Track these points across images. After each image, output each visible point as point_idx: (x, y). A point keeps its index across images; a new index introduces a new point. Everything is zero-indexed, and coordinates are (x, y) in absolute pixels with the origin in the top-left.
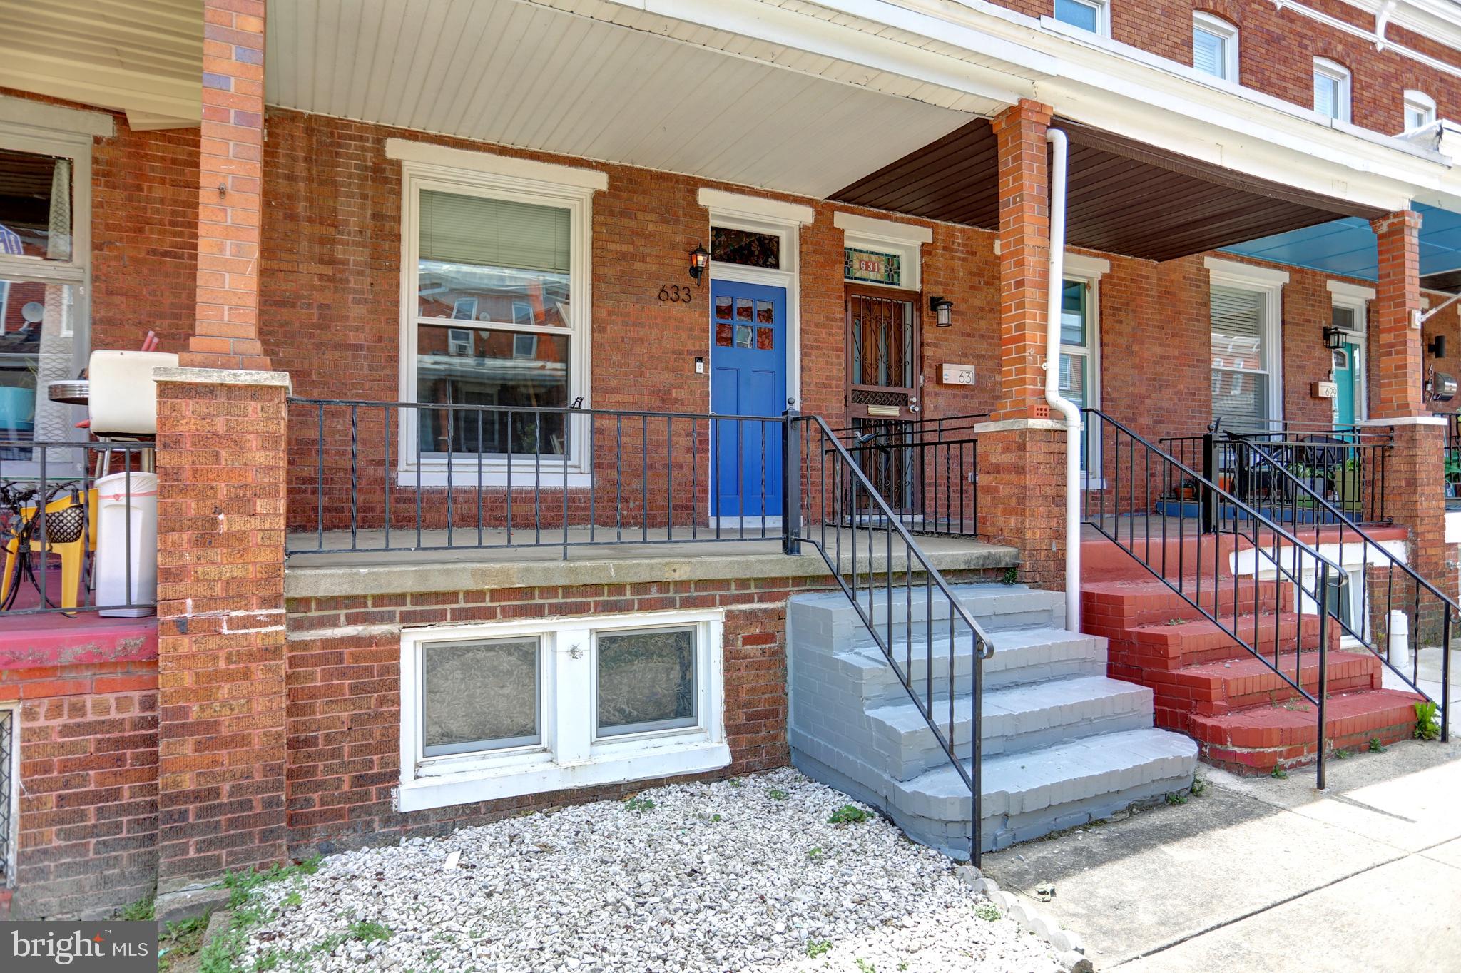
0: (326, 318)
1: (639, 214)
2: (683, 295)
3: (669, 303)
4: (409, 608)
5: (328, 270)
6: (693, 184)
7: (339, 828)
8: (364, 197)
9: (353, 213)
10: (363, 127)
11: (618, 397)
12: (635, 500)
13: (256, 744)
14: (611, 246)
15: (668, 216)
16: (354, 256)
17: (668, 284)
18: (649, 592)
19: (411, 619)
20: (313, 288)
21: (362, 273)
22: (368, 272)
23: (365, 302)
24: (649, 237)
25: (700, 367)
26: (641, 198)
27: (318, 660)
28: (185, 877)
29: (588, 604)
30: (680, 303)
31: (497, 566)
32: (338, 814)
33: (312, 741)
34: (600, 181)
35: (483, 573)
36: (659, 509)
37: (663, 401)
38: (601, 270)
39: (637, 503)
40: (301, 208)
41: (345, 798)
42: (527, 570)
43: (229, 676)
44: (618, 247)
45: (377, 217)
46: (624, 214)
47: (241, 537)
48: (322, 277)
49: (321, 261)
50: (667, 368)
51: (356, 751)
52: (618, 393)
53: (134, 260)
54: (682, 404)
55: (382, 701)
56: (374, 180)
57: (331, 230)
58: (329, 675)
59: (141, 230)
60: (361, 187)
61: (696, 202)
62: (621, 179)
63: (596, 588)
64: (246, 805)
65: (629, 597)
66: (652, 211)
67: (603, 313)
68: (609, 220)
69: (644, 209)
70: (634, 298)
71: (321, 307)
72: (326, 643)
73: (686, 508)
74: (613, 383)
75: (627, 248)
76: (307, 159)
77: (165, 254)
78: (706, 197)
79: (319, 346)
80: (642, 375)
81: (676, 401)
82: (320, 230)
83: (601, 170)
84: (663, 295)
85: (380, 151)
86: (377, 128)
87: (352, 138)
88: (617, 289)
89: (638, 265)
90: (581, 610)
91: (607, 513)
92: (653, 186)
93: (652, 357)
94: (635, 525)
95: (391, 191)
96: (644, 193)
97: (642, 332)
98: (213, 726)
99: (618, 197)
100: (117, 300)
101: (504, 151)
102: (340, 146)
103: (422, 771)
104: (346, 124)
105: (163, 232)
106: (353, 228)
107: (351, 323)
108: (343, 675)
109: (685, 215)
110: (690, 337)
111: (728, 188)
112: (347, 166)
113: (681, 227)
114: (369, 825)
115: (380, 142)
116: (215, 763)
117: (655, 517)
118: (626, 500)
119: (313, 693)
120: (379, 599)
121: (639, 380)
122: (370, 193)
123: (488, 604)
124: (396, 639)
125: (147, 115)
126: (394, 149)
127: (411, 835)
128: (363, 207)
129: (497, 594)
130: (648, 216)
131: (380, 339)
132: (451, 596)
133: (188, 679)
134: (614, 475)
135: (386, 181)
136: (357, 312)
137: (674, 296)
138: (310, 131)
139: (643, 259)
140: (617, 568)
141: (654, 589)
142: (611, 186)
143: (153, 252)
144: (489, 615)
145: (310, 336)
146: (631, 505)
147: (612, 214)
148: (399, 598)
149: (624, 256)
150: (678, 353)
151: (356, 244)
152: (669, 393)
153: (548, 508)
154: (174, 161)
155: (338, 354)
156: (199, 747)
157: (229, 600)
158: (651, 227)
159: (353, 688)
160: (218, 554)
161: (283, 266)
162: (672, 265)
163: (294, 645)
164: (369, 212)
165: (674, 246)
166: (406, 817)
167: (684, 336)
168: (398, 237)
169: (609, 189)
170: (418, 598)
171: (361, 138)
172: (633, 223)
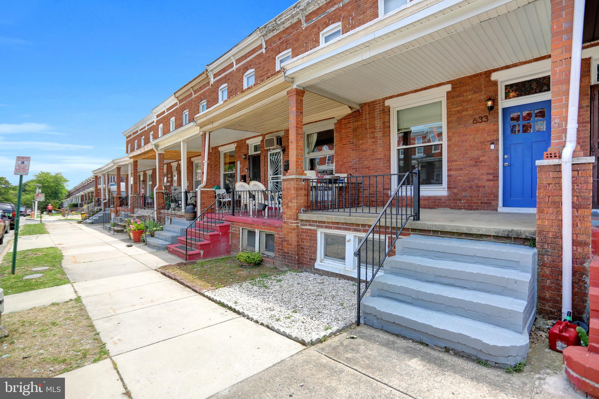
0: (374, 152)
1: (464, 94)
2: (484, 119)
3: (478, 124)
4: (317, 224)
5: (373, 140)
6: (489, 73)
7: (307, 267)
8: (381, 118)
9: (378, 123)
10: (380, 100)
11: (457, 163)
12: (464, 200)
13: (293, 246)
14: (453, 109)
15: (477, 90)
16: (379, 135)
17: (477, 117)
18: (365, 227)
19: (318, 226)
20: (371, 145)
21: (381, 139)
22: (382, 138)
23: (382, 146)
24: (468, 101)
25: (492, 147)
26: (465, 88)
27: (305, 232)
28: (285, 266)
29: (351, 228)
30: (483, 123)
31: (330, 216)
32: (307, 265)
33: (304, 249)
34: (448, 88)
35: (328, 218)
36: (474, 204)
37: (476, 162)
38: (450, 119)
39: (465, 201)
40: (368, 126)
41: (308, 261)
42: (336, 218)
43: (290, 232)
44: (456, 109)
45: (384, 123)
46: (458, 96)
47: (291, 207)
48: (373, 142)
49: (372, 138)
50: (478, 150)
51: (310, 253)
52: (457, 161)
53: (340, 147)
54: (485, 162)
55: (314, 243)
56: (383, 113)
57: (374, 129)
58: (306, 236)
59: (341, 140)
60: (380, 116)
61: (490, 80)
62: (456, 84)
63: (353, 224)
64: (292, 257)
65: (360, 228)
66: (470, 91)
67: (451, 134)
68: (452, 100)
69: (467, 91)
70: (463, 126)
71: (373, 150)
72: (306, 229)
73: (487, 203)
74: (455, 158)
75: (459, 108)
76: (369, 113)
77: (345, 144)
78: (494, 77)
79: (372, 160)
80: (466, 153)
81: (482, 162)
82: (372, 130)
83: (449, 84)
84: (475, 121)
85: (384, 105)
86: (383, 99)
87: (377, 104)
88: (456, 124)
89: (464, 113)
90: (349, 229)
91: (452, 204)
92: (470, 81)
93: (471, 146)
94: (464, 209)
95: (387, 115)
96: (466, 85)
97: (466, 138)
98: (288, 241)
99: (455, 91)
100: (338, 156)
101: (416, 91)
102: (375, 107)
103: (323, 261)
104: (376, 101)
105: (344, 140)
106: (379, 127)
107: (379, 153)
108: (308, 236)
109: (485, 87)
110: (488, 135)
111: (507, 67)
112: (377, 112)
113: (483, 93)
114: (311, 268)
115: (384, 102)
116: (289, 248)
117: (472, 206)
118: (460, 200)
119: (304, 239)
120: (313, 221)
121: (465, 155)
122: (382, 117)
123: (331, 225)
124: (316, 230)
125: (338, 116)
126: (387, 103)
127: (317, 273)
128: (380, 121)
129: (333, 223)
130: (468, 94)
131: (385, 156)
132: (324, 222)
133: (286, 232)
134: (455, 191)
135: (385, 112)
136: (380, 149)
137: (481, 121)
138: (369, 106)
139: (467, 110)
140: (355, 219)
141: (367, 227)
142: (453, 88)
143: (343, 145)
144: (331, 228)
145: (370, 157)
146: (462, 202)
147: (453, 98)
148: (316, 222)
149: (459, 112)
150: (482, 143)
151: (379, 131)
152: (479, 158)
153: (432, 202)
154: (346, 123)
155: (376, 161)
156: (287, 244)
157: (290, 218)
158: (469, 97)
159: (310, 239)
160: (289, 210)
161: (365, 142)
162: (479, 109)
163: (302, 229)
164: (382, 122)
165: (480, 101)
166: (317, 269)
167: (485, 135)
168: (389, 127)
169: (452, 89)
170: (320, 222)
171: (379, 103)
172: (461, 98)
